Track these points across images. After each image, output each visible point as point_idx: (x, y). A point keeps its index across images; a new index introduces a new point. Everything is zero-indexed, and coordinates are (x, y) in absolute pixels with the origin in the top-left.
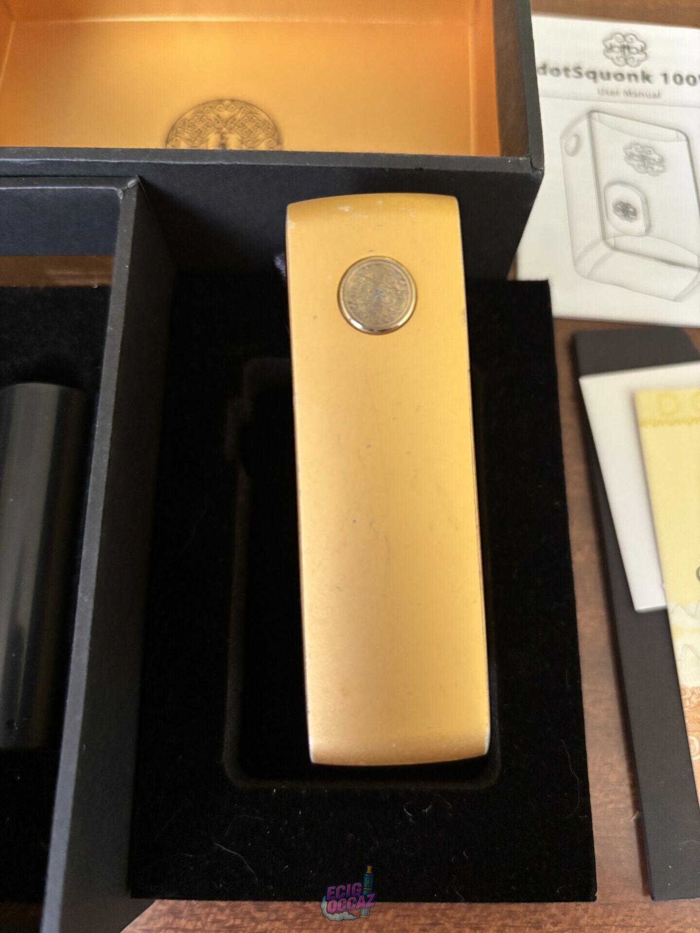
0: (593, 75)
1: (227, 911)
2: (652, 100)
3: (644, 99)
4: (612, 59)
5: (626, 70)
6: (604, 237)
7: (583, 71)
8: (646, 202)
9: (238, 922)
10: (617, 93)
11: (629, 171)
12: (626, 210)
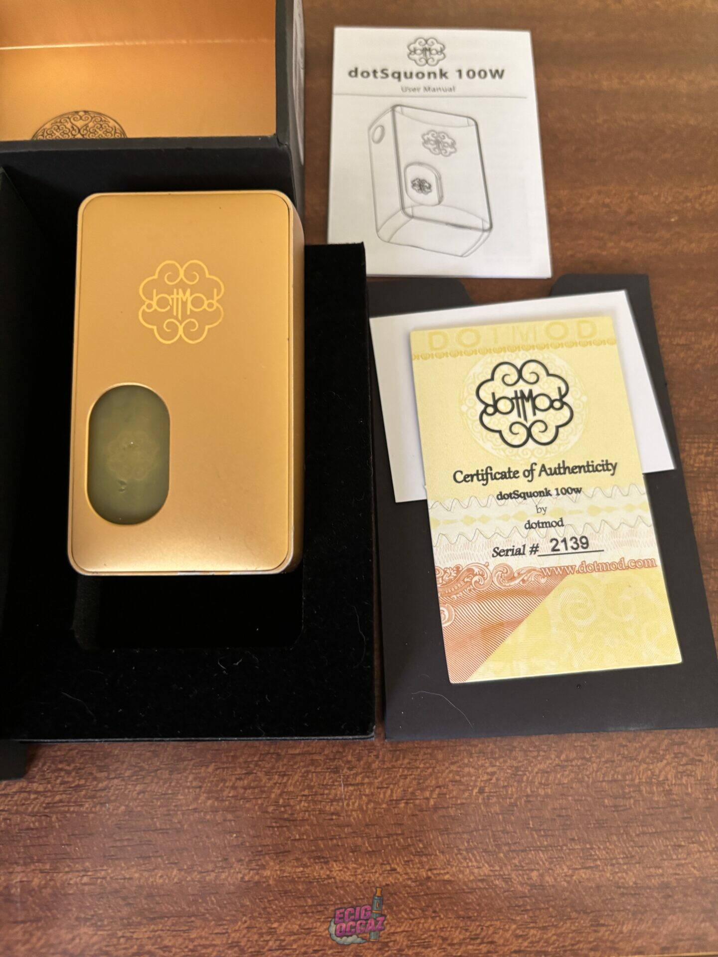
0: (398, 76)
1: (73, 774)
2: (448, 93)
3: (443, 93)
4: (415, 61)
5: (426, 69)
6: (403, 208)
7: (390, 72)
8: (439, 178)
9: (82, 782)
10: (418, 89)
11: (426, 155)
12: (421, 185)
